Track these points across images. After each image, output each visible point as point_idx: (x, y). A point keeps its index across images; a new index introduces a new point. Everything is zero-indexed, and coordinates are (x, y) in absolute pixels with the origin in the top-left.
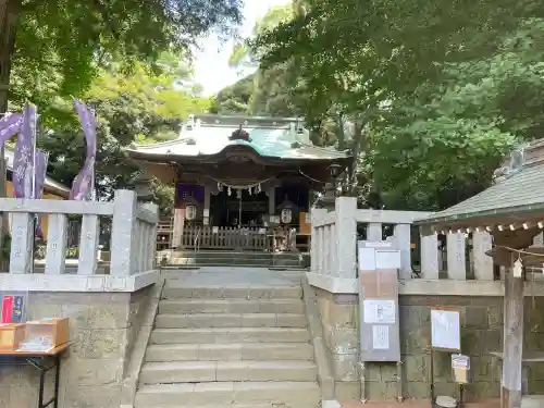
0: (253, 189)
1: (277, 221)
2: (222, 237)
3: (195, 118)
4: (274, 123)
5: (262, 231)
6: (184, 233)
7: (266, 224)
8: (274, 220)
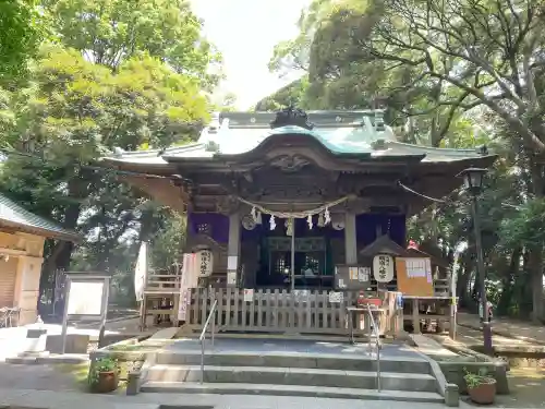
0: (315, 218)
1: (364, 277)
2: (260, 309)
3: (222, 117)
4: (338, 119)
5: (335, 297)
6: (193, 302)
7: (341, 284)
8: (358, 275)
